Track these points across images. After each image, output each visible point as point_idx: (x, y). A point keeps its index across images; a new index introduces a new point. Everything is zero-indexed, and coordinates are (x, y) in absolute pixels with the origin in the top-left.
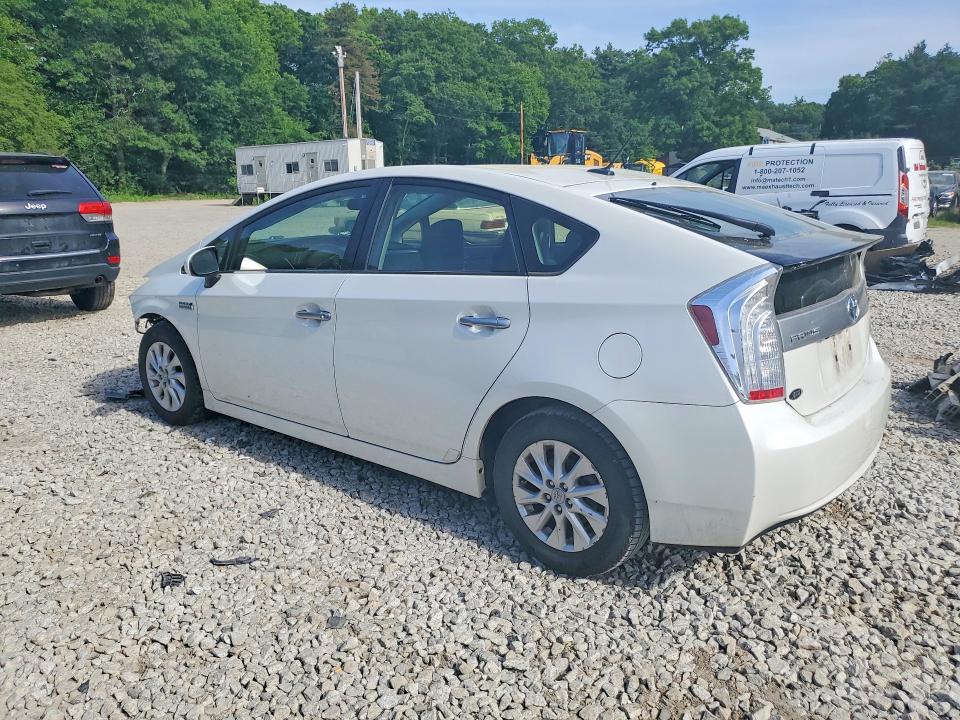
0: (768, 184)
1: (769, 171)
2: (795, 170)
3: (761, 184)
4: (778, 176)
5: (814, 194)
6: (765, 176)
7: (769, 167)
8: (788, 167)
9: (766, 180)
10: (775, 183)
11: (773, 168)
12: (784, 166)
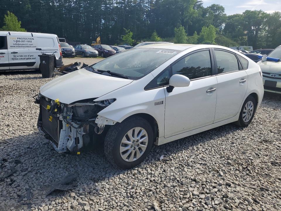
0: (20, 46)
1: (19, 41)
2: (29, 42)
3: (17, 45)
4: (23, 43)
5: (37, 49)
6: (18, 43)
7: (18, 40)
8: (26, 40)
9: (19, 44)
10: (23, 46)
11: (20, 40)
12: (25, 40)
